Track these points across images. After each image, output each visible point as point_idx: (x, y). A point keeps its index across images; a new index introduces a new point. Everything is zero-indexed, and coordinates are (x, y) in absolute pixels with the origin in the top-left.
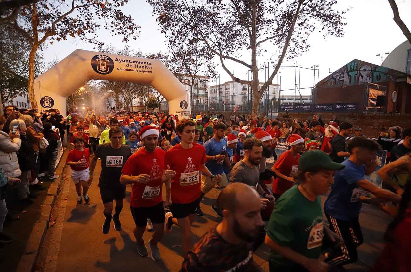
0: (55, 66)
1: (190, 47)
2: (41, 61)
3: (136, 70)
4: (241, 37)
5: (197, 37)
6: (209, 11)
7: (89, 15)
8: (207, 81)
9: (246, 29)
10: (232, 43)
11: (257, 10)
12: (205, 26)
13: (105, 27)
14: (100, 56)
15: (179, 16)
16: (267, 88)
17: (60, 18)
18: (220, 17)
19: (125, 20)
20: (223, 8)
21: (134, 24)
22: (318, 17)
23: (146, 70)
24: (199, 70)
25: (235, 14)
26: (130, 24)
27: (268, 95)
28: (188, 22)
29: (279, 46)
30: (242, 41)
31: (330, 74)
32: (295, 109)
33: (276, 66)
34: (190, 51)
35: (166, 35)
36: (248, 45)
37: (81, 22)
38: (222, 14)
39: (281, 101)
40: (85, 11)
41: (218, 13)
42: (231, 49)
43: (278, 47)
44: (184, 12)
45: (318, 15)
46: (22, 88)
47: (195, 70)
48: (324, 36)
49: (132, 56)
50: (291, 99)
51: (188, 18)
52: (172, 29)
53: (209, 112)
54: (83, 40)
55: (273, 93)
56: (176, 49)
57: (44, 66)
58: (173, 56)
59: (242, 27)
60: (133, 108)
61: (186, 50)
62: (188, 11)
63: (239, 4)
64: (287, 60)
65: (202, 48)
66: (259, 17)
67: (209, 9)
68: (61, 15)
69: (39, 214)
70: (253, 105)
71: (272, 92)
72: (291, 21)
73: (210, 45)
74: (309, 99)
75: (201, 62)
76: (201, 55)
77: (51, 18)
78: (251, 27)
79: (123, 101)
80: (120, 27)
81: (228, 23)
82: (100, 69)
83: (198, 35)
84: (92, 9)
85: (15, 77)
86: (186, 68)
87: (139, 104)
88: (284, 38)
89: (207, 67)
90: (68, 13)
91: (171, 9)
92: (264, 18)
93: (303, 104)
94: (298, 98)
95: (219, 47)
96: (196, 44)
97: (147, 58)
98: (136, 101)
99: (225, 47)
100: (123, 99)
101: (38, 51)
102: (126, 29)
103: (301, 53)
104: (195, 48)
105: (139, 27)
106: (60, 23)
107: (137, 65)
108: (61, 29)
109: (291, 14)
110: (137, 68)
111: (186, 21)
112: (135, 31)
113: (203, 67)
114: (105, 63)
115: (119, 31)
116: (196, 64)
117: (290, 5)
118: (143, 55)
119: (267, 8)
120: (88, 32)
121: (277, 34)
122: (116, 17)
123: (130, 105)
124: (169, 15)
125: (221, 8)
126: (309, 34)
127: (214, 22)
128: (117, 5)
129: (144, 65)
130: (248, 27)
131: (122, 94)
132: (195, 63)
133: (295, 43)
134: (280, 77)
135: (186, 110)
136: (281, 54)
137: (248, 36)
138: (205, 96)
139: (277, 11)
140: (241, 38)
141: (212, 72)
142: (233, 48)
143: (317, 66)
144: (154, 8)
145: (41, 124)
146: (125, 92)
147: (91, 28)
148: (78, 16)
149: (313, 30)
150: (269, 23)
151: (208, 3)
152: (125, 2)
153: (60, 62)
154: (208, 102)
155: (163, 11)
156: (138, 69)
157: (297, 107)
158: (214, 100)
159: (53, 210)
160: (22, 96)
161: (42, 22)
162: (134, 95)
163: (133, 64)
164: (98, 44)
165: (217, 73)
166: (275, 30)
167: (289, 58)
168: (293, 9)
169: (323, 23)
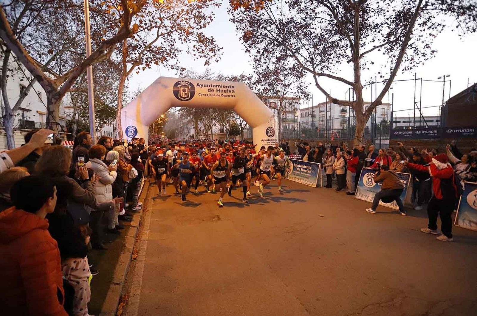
0: (139, 95)
1: (277, 65)
2: (126, 90)
3: (218, 95)
4: (340, 49)
5: (285, 54)
6: (299, 22)
7: (172, 41)
8: (297, 103)
9: (347, 38)
10: (328, 57)
11: (361, 13)
13: (187, 52)
14: (181, 82)
15: (265, 32)
16: (373, 108)
17: (146, 47)
18: (314, 28)
19: (208, 42)
20: (317, 17)
21: (217, 45)
22: (450, 12)
23: (229, 94)
24: (288, 92)
26: (213, 46)
27: (376, 118)
28: (275, 38)
30: (341, 54)
31: (469, 86)
32: (414, 134)
33: (387, 81)
34: (277, 70)
35: (251, 54)
36: (348, 58)
37: (164, 49)
38: (315, 24)
39: (394, 124)
40: (169, 38)
41: (311, 24)
42: (326, 64)
43: (390, 57)
44: (271, 27)
45: (450, 9)
46: (109, 118)
47: (283, 91)
48: (459, 35)
49: (213, 79)
50: (409, 122)
51: (275, 33)
52: (256, 47)
53: (299, 139)
54: (166, 67)
55: (382, 115)
56: (261, 69)
57: (128, 95)
58: (257, 77)
59: (341, 37)
60: (214, 136)
61: (273, 69)
62: (276, 25)
63: (337, 10)
64: (403, 72)
65: (291, 66)
66: (363, 22)
68: (147, 45)
69: (124, 245)
70: (356, 132)
71: (382, 113)
72: (409, 21)
73: (301, 62)
74: (435, 121)
75: (290, 82)
76: (291, 73)
77: (137, 49)
78: (352, 35)
79: (203, 128)
80: (202, 50)
81: (323, 34)
82: (182, 96)
83: (287, 52)
84: (175, 35)
85: (104, 108)
86: (273, 90)
87: (219, 131)
88: (398, 44)
89: (297, 87)
90: (153, 42)
91: (256, 26)
92: (370, 23)
93: (427, 127)
94: (419, 120)
95: (312, 63)
96: (284, 61)
97: (229, 80)
98: (216, 128)
99: (319, 63)
100: (203, 126)
101: (126, 82)
102: (208, 52)
103: (424, 61)
104: (283, 66)
105: (221, 49)
106: (146, 52)
107: (219, 89)
108: (146, 58)
109: (407, 13)
110: (219, 92)
111: (273, 37)
112: (217, 53)
113: (293, 88)
114: (187, 89)
115: (202, 54)
116: (285, 85)
117: (407, 1)
118: (224, 78)
119: (373, 10)
120: (170, 58)
121: (388, 40)
122: (198, 40)
123: (209, 133)
124: (254, 31)
125: (315, 17)
126: (435, 35)
127: (306, 34)
128: (199, 27)
129: (226, 89)
130: (348, 36)
131: (202, 121)
132: (283, 83)
133: (415, 49)
134: (393, 94)
135: (274, 138)
136: (394, 65)
137: (349, 46)
138: (295, 121)
139: (388, 11)
140: (339, 51)
141: (303, 93)
142: (330, 63)
143: (447, 76)
144: (237, 26)
145: (128, 155)
146: (205, 119)
147: (174, 54)
148: (161, 43)
149: (442, 30)
150: (376, 27)
151: (298, 13)
152: (207, 24)
153: (143, 92)
154: (298, 127)
155: (247, 29)
156: (220, 94)
157: (418, 132)
158: (305, 125)
159: (136, 242)
160: (109, 125)
161: (130, 53)
162: (214, 122)
163: (215, 89)
164: (179, 69)
165: (309, 94)
166: (385, 36)
167: (406, 69)
168: (412, 6)
169: (458, 18)
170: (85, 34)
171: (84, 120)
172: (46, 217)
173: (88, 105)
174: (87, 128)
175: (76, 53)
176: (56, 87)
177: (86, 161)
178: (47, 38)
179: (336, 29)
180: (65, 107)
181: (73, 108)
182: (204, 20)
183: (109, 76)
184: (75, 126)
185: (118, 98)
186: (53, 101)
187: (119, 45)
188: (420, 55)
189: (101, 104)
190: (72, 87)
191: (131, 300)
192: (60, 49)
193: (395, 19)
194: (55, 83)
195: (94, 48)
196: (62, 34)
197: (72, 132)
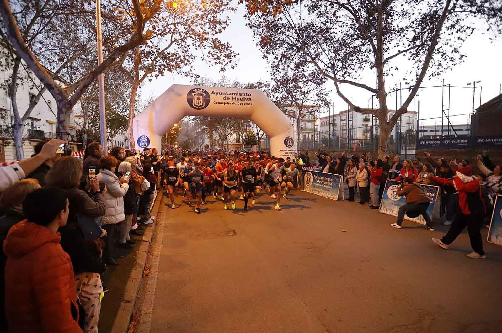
0: (152, 103)
1: (296, 71)
2: (138, 98)
3: (233, 104)
4: (362, 54)
5: (304, 60)
6: (319, 27)
7: (186, 47)
8: (318, 111)
9: (369, 43)
10: (349, 62)
11: (384, 17)
12: (314, 45)
13: (202, 58)
14: (196, 90)
15: (283, 37)
16: (398, 117)
17: (159, 54)
18: (334, 32)
19: (223, 48)
20: (337, 21)
21: (232, 51)
22: (480, 14)
23: (245, 102)
24: (307, 99)
25: (353, 26)
26: (228, 52)
27: (401, 127)
28: (294, 43)
29: (416, 61)
30: (364, 59)
32: (442, 144)
33: (413, 87)
34: (295, 77)
35: (268, 61)
36: (371, 63)
37: (178, 55)
38: (336, 29)
39: (420, 133)
40: (183, 44)
41: (331, 28)
42: (348, 70)
44: (289, 32)
45: (480, 10)
46: (120, 127)
47: (302, 99)
48: (490, 39)
49: (228, 87)
50: (437, 131)
51: (294, 38)
52: (274, 52)
53: (319, 150)
54: (180, 74)
55: (408, 123)
56: (279, 76)
57: (140, 104)
58: (275, 84)
59: (363, 41)
60: (229, 146)
61: (292, 76)
62: (294, 29)
63: (360, 14)
64: (430, 78)
65: (310, 72)
66: (386, 25)
67: (319, 25)
68: (160, 52)
69: (135, 261)
70: (380, 141)
71: (407, 122)
72: (435, 24)
73: (321, 68)
74: (465, 130)
75: (310, 89)
76: (310, 80)
77: (150, 55)
78: (375, 40)
79: (218, 138)
80: (217, 57)
81: (344, 38)
82: (196, 104)
83: (306, 57)
85: (115, 117)
86: (292, 98)
87: (235, 141)
88: (424, 48)
89: (317, 95)
90: (166, 49)
91: (274, 30)
92: (394, 27)
93: (456, 137)
94: (447, 128)
95: (333, 69)
96: (303, 67)
97: (246, 88)
98: (232, 138)
99: (340, 69)
100: (218, 136)
101: (138, 89)
102: (224, 58)
103: (452, 66)
104: (302, 72)
105: (237, 55)
106: (159, 59)
107: (235, 97)
108: (159, 65)
109: (434, 16)
110: (235, 100)
111: (292, 42)
112: (233, 59)
113: (312, 96)
114: (201, 97)
115: (217, 61)
116: (304, 92)
117: (434, 4)
118: (240, 85)
119: (398, 13)
120: (184, 65)
121: (413, 45)
122: (213, 46)
123: (224, 143)
124: (272, 37)
125: (335, 21)
126: (464, 38)
127: (326, 39)
128: (214, 33)
129: (242, 97)
130: (371, 41)
131: (217, 130)
132: (303, 90)
133: (442, 54)
134: (419, 101)
135: (292, 148)
136: (420, 71)
137: (372, 51)
139: (413, 14)
140: (361, 56)
141: (324, 100)
142: (351, 70)
143: (477, 82)
144: (254, 31)
145: (140, 166)
146: (220, 128)
147: (188, 61)
148: (175, 50)
149: (471, 33)
150: (401, 31)
151: (318, 17)
152: (223, 29)
153: (156, 100)
154: (318, 137)
155: (265, 34)
156: (236, 102)
157: (447, 142)
158: (325, 135)
159: (148, 258)
160: (120, 135)
161: (142, 60)
162: (229, 131)
163: (231, 97)
164: (194, 77)
165: (330, 101)
166: (411, 40)
167: (432, 75)
168: (439, 8)
169: (489, 21)
170: (96, 41)
171: (95, 129)
172: (58, 230)
173: (98, 114)
174: (97, 138)
175: (87, 60)
176: (66, 96)
177: (97, 172)
178: (58, 46)
179: (358, 34)
180: (76, 116)
181: (84, 117)
182: (220, 25)
183: (121, 84)
184: (85, 136)
185: (131, 106)
186: (64, 110)
187: (131, 52)
188: (448, 60)
189: (112, 113)
190: (83, 95)
191: (143, 319)
192: (71, 56)
193: (420, 22)
194: (66, 91)
195: (106, 55)
196: (73, 41)
197: (82, 142)
